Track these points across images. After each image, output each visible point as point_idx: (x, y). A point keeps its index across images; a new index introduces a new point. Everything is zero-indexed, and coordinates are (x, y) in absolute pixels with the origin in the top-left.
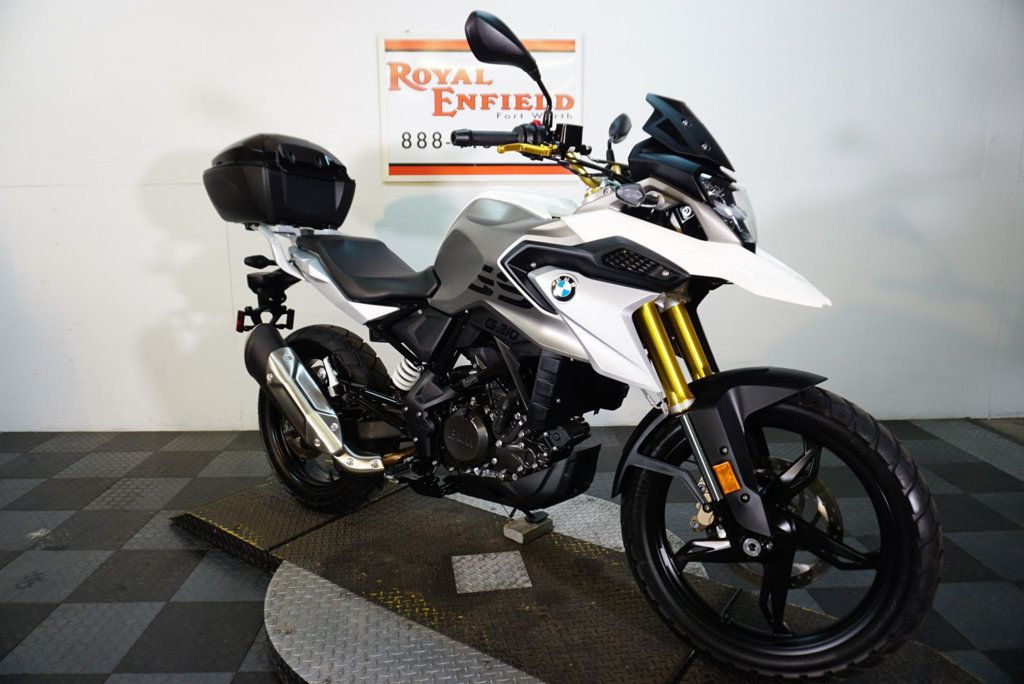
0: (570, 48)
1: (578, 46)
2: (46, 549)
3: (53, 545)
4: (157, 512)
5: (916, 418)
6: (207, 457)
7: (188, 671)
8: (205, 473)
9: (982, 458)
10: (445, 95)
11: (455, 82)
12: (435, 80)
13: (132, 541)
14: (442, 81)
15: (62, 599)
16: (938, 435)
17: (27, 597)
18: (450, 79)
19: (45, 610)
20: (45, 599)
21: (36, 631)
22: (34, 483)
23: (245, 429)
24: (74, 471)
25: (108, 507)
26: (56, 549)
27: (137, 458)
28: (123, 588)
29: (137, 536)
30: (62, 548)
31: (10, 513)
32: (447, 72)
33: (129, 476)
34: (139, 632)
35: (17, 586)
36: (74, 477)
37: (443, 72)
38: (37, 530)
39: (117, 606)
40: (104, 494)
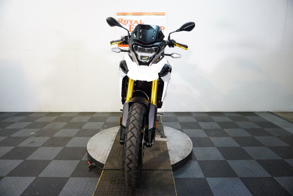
0: (164, 14)
1: (166, 14)
2: (35, 136)
3: (36, 136)
4: (60, 129)
5: (255, 111)
6: (72, 118)
7: (70, 160)
8: (71, 121)
9: (269, 121)
10: (132, 26)
11: (135, 23)
12: (129, 23)
13: (55, 135)
14: (131, 23)
15: (40, 146)
16: (259, 115)
17: (32, 145)
18: (133, 22)
19: (37, 148)
20: (36, 146)
21: (35, 152)
22: (30, 123)
23: (81, 111)
24: (39, 120)
25: (48, 128)
26: (37, 136)
27: (54, 118)
28: (54, 144)
29: (56, 134)
30: (39, 136)
31: (25, 129)
32: (133, 21)
33: (53, 121)
34: (58, 152)
35: (29, 143)
36: (39, 121)
37: (131, 20)
38: (32, 132)
39: (53, 148)
40: (47, 125)
